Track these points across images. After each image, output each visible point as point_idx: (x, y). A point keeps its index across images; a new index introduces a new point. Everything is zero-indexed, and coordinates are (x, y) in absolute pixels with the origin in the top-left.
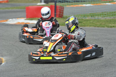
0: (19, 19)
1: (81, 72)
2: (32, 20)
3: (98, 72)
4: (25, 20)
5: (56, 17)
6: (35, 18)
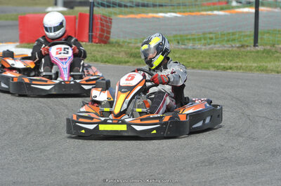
0: (1, 44)
3: (193, 177)
4: (17, 47)
5: (92, 41)
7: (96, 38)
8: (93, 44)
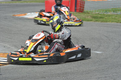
1: (103, 70)
7: (78, 10)
8: (77, 12)
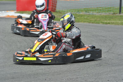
0: (9, 12)
1: (74, 70)
2: (23, 13)
3: (93, 71)
4: (15, 13)
6: (25, 11)
7: (50, 9)
